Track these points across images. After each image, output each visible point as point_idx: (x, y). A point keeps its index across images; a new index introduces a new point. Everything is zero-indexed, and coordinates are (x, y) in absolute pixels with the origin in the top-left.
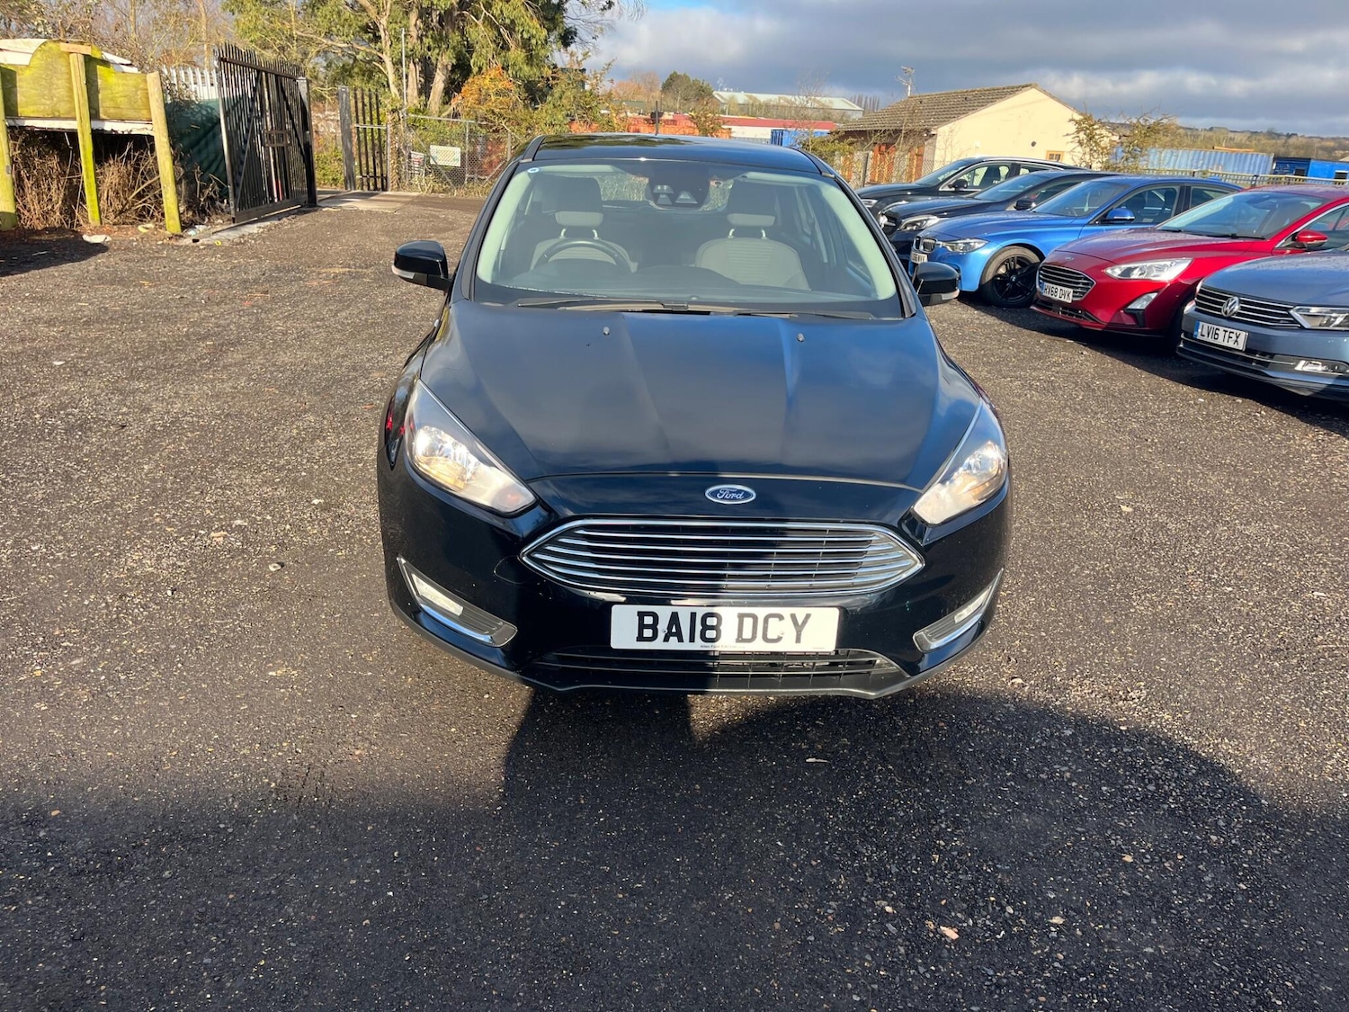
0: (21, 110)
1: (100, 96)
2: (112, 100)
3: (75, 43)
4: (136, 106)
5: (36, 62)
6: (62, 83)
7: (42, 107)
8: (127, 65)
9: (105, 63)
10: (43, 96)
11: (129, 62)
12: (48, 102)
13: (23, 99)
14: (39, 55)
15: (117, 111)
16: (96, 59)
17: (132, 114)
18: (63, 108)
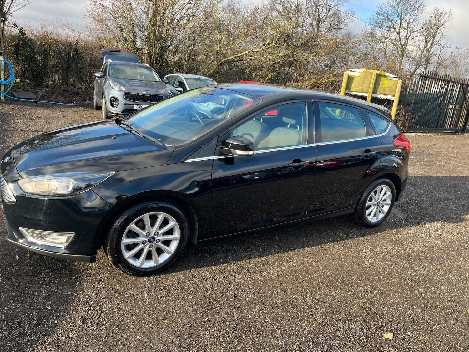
0: (352, 89)
1: (379, 87)
2: (383, 88)
3: (376, 70)
4: (391, 91)
5: (362, 75)
6: (367, 82)
7: (359, 89)
8: (395, 78)
9: (385, 76)
10: (360, 85)
11: (396, 77)
12: (361, 87)
13: (354, 86)
14: (363, 73)
15: (384, 92)
16: (382, 75)
17: (389, 93)
18: (365, 89)
